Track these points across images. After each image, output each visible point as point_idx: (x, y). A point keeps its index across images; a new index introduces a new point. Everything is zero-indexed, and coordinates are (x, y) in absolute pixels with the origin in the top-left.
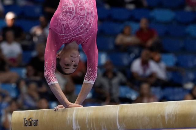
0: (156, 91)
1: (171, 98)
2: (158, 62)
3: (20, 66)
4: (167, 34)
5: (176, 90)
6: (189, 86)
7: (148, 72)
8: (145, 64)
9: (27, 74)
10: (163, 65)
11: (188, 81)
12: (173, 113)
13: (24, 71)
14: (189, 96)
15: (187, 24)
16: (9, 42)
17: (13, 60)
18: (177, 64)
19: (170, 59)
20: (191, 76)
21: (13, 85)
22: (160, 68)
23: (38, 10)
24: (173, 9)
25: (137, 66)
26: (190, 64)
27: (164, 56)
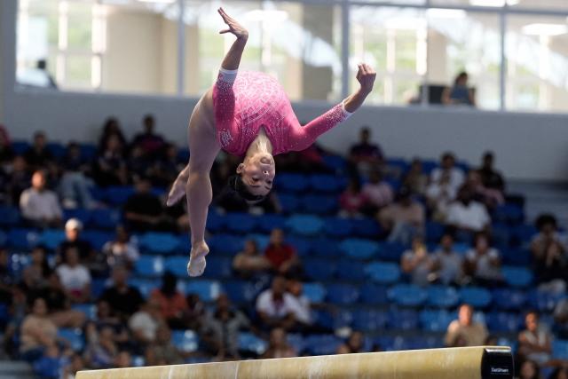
0: (295, 340)
1: (316, 351)
2: (297, 295)
3: (88, 302)
4: (311, 253)
5: (326, 338)
6: (345, 332)
7: (283, 312)
8: (278, 299)
9: (99, 314)
10: (305, 300)
11: (343, 325)
12: (320, 374)
13: (93, 310)
14: (344, 348)
15: (342, 238)
16: (71, 265)
17: (77, 293)
18: (327, 299)
19: (316, 292)
20: (348, 317)
21: (78, 331)
22: (301, 305)
23: (115, 216)
24: (321, 214)
25: (265, 302)
26: (347, 299)
27: (307, 287)
